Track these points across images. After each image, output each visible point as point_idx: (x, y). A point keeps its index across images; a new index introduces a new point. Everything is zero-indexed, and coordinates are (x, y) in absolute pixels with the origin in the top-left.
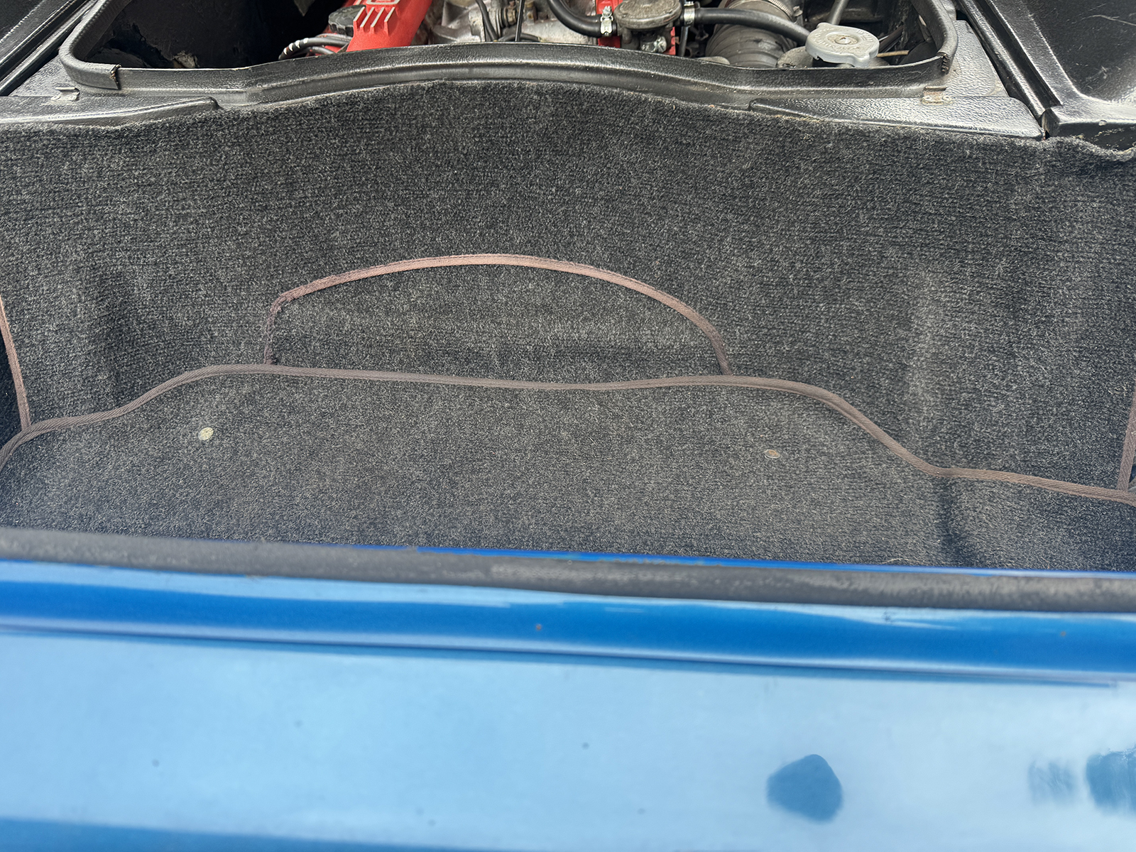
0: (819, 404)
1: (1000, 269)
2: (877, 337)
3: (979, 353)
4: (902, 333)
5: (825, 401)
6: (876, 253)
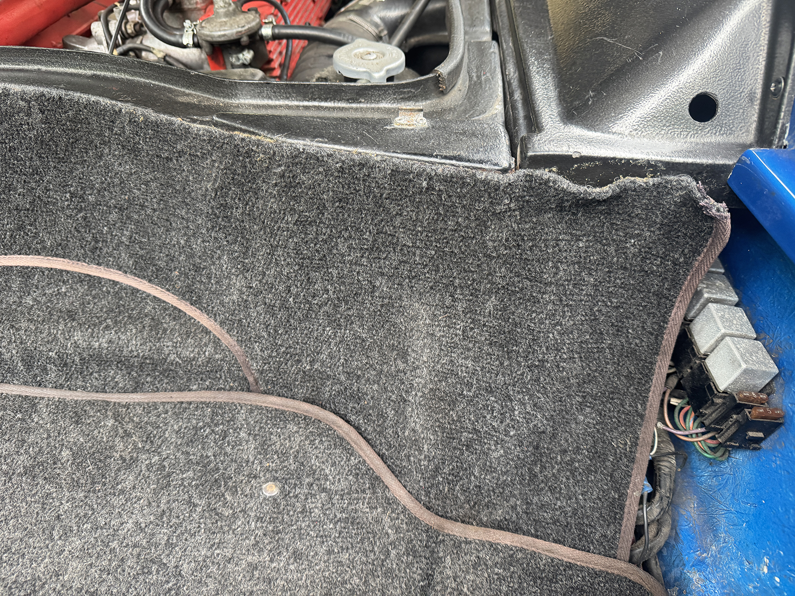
0: (331, 430)
1: (489, 306)
2: (381, 365)
3: (478, 392)
6: (366, 282)
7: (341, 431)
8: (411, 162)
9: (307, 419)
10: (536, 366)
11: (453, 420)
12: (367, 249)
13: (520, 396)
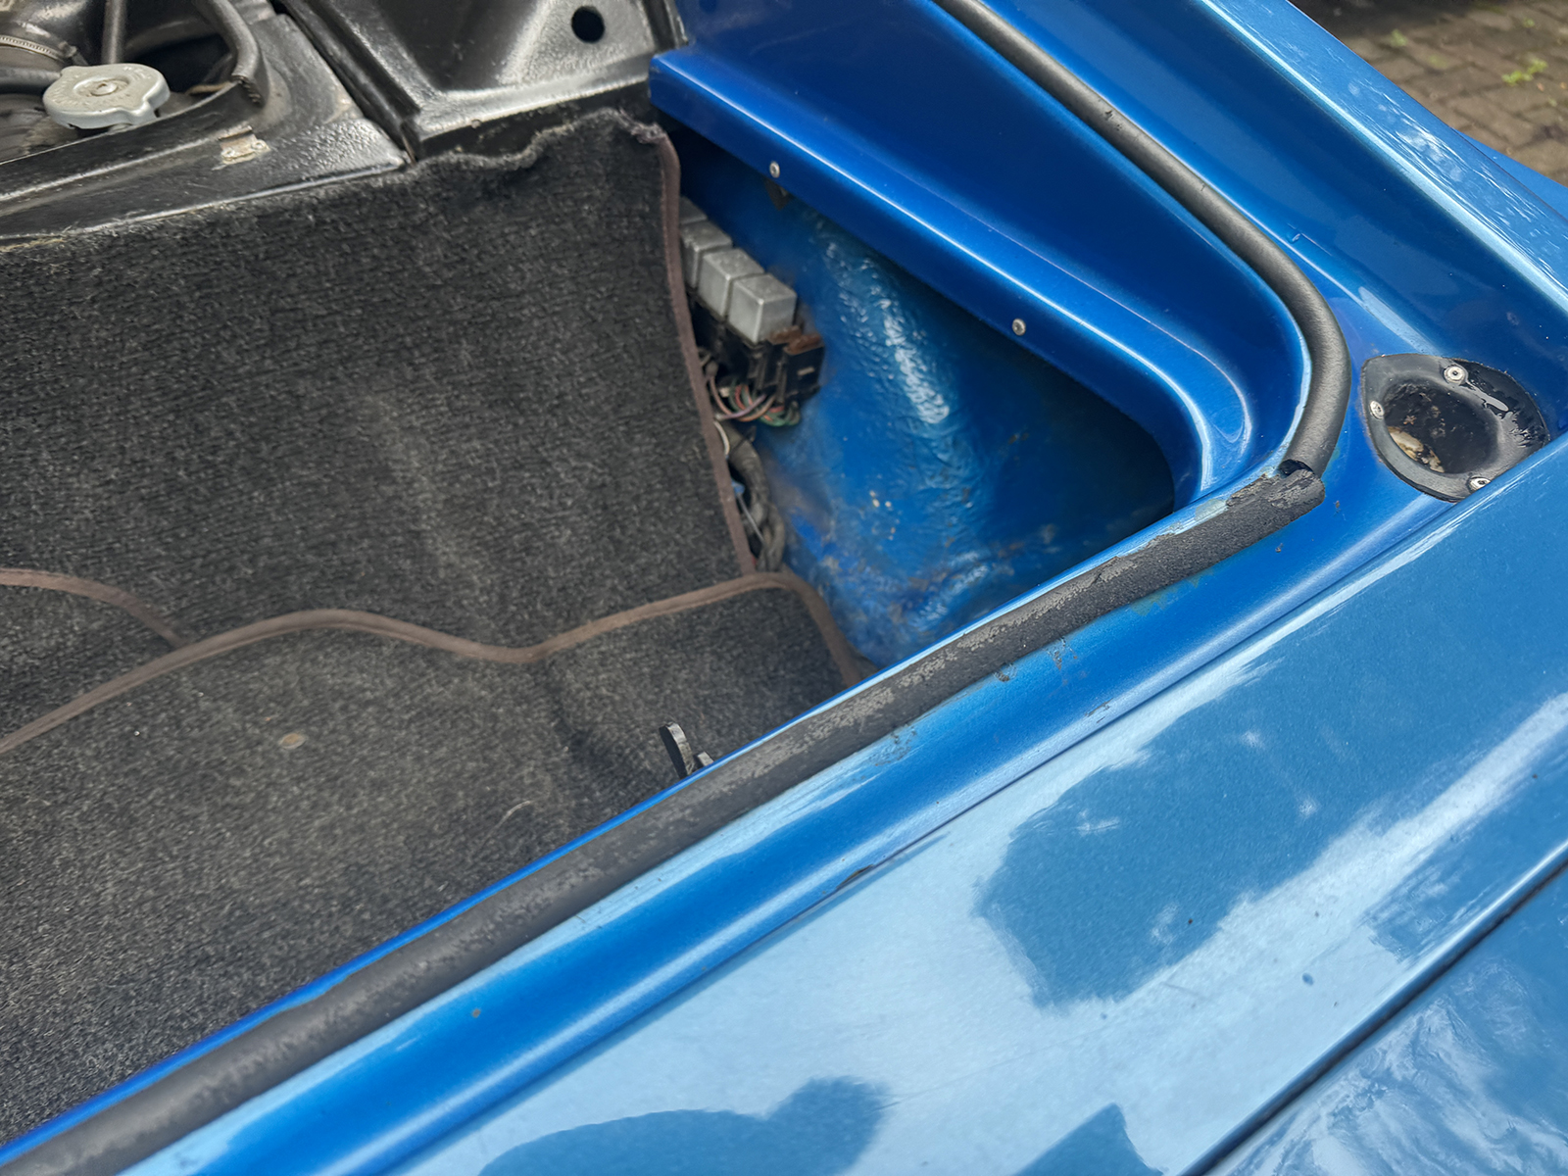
0: (333, 632)
3: (505, 476)
5: (339, 626)
6: (284, 396)
7: (349, 626)
8: (278, 198)
9: (290, 638)
10: (557, 406)
11: (493, 527)
12: (265, 345)
13: (557, 453)
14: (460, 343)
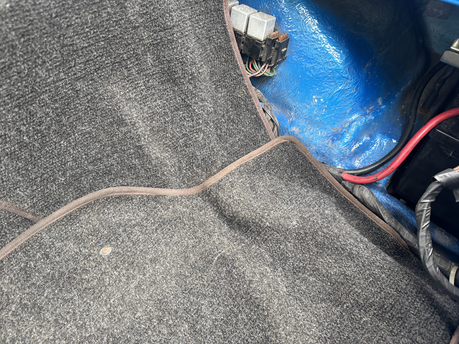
0: (109, 198)
1: (150, 61)
2: (111, 140)
4: (124, 129)
5: (111, 195)
6: (71, 91)
7: (115, 194)
9: (89, 205)
11: (171, 138)
13: (193, 101)
14: (147, 55)
